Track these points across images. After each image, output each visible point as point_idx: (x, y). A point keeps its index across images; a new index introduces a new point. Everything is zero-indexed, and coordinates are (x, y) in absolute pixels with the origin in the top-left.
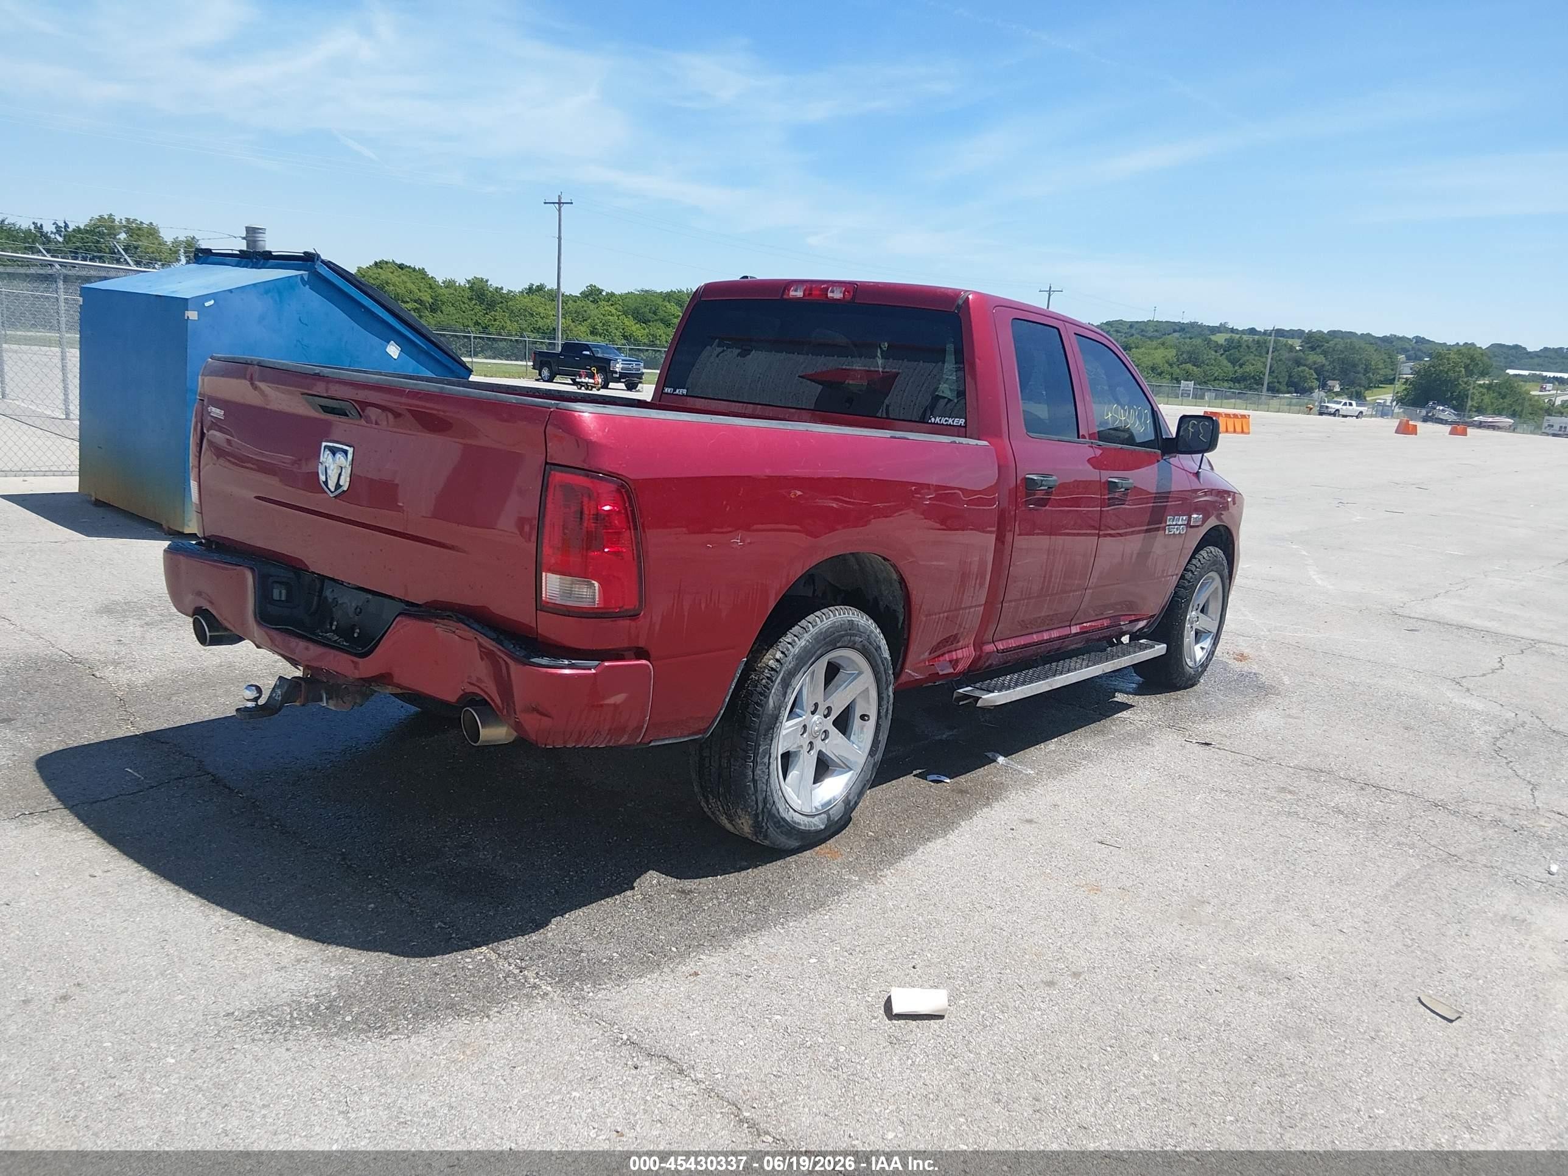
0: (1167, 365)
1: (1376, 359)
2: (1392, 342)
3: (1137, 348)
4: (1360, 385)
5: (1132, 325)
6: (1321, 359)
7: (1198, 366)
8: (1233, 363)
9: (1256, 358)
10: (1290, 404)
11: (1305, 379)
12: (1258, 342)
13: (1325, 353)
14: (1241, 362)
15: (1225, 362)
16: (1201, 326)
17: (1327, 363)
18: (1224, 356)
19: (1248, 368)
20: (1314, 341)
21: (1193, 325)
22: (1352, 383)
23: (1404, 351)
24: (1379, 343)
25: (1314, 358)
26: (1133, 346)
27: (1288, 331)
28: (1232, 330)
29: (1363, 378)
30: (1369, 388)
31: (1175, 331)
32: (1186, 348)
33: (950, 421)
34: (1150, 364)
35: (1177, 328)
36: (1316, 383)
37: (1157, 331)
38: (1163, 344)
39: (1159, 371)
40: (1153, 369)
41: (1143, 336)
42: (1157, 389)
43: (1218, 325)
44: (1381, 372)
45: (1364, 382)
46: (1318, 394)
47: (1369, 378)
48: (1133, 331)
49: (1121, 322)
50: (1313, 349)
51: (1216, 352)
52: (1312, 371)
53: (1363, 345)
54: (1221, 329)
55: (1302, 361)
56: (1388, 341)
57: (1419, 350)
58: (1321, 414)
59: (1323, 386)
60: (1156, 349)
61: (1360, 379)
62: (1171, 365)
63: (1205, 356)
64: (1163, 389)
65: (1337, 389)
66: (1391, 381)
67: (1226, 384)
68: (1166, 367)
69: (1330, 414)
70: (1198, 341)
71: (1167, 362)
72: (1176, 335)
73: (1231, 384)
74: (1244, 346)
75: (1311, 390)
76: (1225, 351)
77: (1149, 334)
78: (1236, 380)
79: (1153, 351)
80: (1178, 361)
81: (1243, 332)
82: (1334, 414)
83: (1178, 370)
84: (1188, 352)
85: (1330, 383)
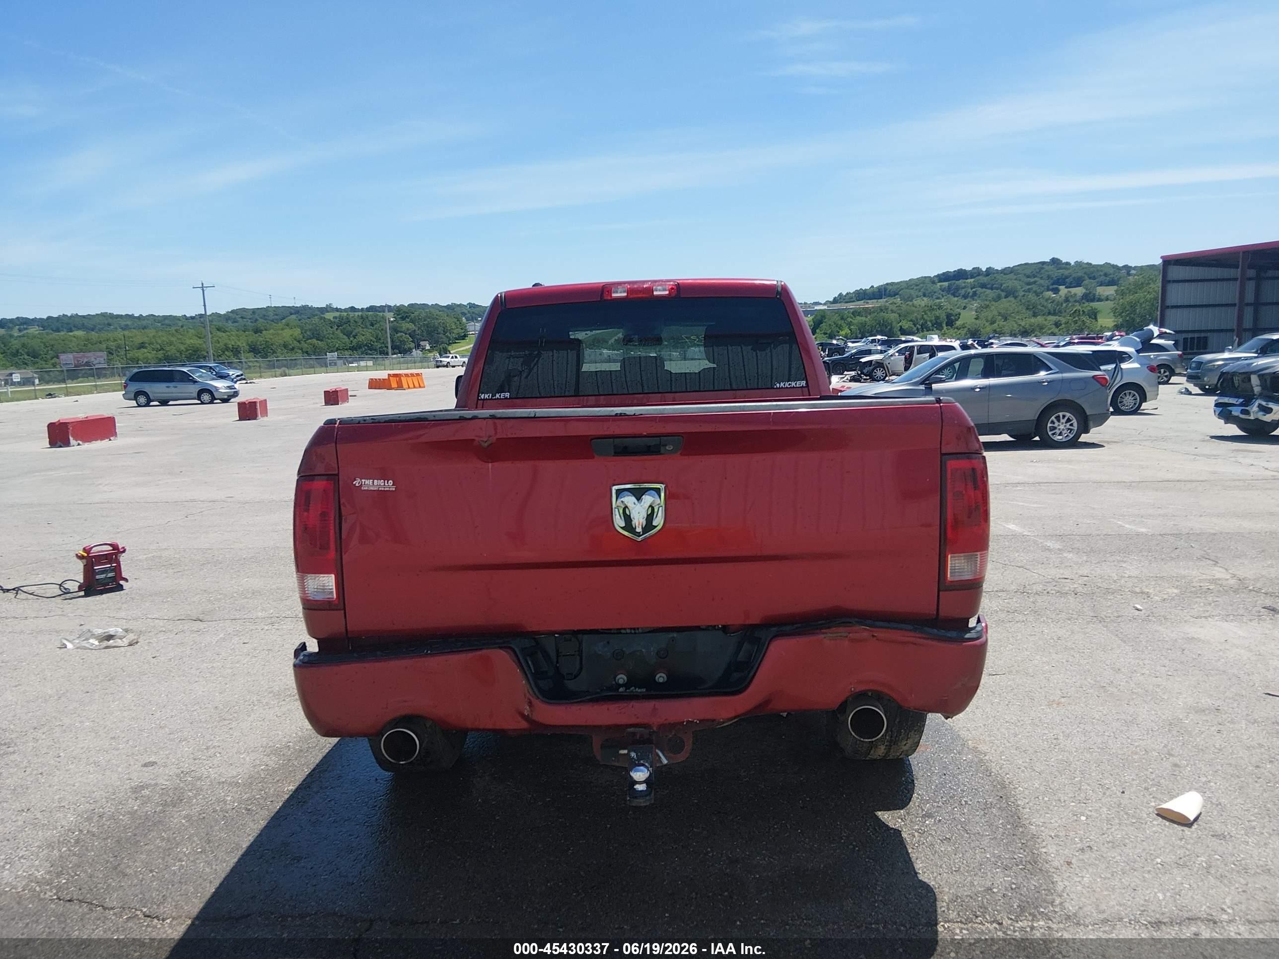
0: (295, 342)
1: (450, 322)
2: (454, 309)
3: (266, 330)
4: (443, 343)
5: (254, 311)
6: (411, 326)
7: (322, 340)
8: (348, 335)
9: (365, 330)
10: (399, 363)
11: (403, 342)
12: (362, 317)
13: (412, 321)
14: (354, 333)
15: (341, 335)
16: (311, 308)
17: (417, 329)
18: (339, 331)
19: (361, 338)
20: (402, 313)
21: (305, 308)
22: (437, 342)
23: (464, 314)
24: (445, 310)
25: (406, 325)
26: (262, 328)
27: (379, 307)
28: (337, 310)
29: (443, 336)
30: (449, 344)
31: (291, 314)
32: (308, 327)
33: (793, 384)
34: (282, 343)
35: (293, 311)
36: (413, 345)
37: (277, 315)
38: (288, 325)
39: (291, 347)
40: (285, 346)
41: (266, 319)
42: (294, 362)
43: (325, 306)
44: (455, 331)
45: (445, 340)
46: (416, 353)
47: (447, 337)
48: (256, 316)
49: (244, 310)
50: (403, 319)
51: (332, 328)
52: (408, 336)
53: (438, 313)
54: (328, 309)
55: (398, 329)
56: (451, 308)
57: (473, 313)
58: (438, 367)
59: (418, 346)
60: (282, 329)
61: (442, 338)
62: (299, 342)
63: (325, 332)
64: (298, 362)
65: (428, 347)
66: (464, 337)
67: (346, 352)
68: (296, 344)
69: (444, 366)
70: (316, 320)
71: (295, 340)
72: (294, 317)
73: (350, 352)
74: (352, 321)
75: (410, 350)
76: (338, 326)
77: (271, 317)
78: (353, 349)
79: (280, 332)
80: (304, 337)
81: (346, 310)
82: (447, 366)
83: (306, 345)
84: (310, 330)
85: (422, 343)
